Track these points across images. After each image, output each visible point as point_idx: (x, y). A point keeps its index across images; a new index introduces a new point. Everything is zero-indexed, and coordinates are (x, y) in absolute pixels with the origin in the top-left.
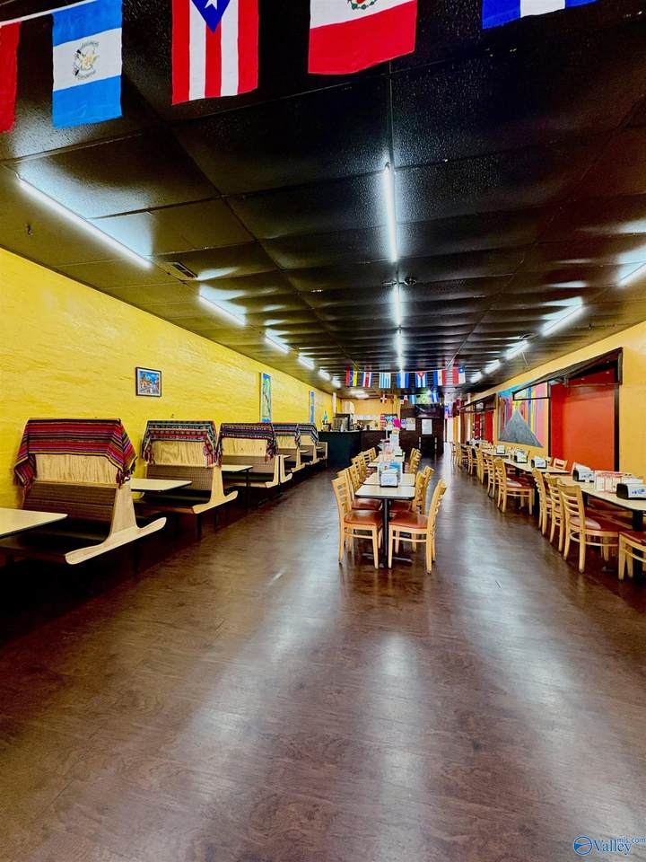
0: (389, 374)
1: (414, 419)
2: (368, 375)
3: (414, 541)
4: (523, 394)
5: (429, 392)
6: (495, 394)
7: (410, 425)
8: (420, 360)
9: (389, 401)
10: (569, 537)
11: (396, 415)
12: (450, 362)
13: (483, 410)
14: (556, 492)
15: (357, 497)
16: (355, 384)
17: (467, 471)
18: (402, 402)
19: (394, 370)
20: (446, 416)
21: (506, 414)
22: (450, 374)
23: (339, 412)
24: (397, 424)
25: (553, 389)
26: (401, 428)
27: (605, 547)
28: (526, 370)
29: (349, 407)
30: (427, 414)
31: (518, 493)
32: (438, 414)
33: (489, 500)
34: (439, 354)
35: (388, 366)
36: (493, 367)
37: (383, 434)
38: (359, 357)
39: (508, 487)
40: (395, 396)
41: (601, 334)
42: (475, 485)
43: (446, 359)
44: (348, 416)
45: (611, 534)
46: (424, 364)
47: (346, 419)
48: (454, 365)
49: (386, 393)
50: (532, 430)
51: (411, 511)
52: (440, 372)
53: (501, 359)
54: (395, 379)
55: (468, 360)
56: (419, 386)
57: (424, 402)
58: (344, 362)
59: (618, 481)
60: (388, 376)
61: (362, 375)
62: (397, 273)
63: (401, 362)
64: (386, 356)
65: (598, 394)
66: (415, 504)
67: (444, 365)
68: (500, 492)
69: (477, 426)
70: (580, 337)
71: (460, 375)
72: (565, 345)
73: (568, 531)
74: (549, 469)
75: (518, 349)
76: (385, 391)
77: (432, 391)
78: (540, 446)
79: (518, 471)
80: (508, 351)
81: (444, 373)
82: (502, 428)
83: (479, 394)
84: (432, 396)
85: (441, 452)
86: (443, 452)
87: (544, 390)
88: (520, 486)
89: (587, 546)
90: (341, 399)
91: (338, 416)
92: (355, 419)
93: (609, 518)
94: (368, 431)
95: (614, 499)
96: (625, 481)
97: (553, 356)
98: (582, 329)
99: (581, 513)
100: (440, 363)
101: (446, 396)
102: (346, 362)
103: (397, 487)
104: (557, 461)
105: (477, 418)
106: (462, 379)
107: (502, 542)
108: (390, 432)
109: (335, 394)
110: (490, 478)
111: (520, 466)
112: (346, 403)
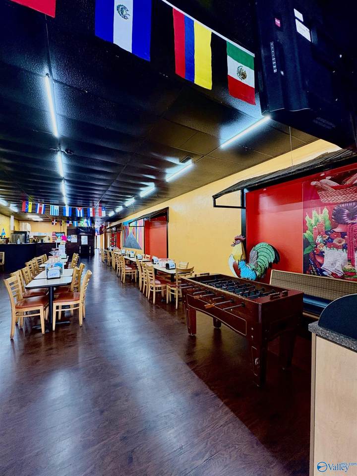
0: (58, 207)
1: (77, 236)
2: (41, 206)
3: (72, 309)
4: (133, 224)
5: (85, 220)
6: (121, 224)
7: (74, 239)
8: (79, 201)
9: (59, 224)
10: (150, 290)
11: (64, 233)
12: (97, 204)
13: (116, 231)
14: (145, 270)
15: (28, 289)
16: (30, 210)
17: (107, 265)
18: (68, 225)
19: (61, 205)
20: (96, 234)
21: (126, 234)
22: (97, 211)
23: (17, 230)
24: (64, 238)
25: (146, 222)
26: (67, 241)
27: (162, 291)
28: (135, 212)
29: (26, 227)
30: (85, 232)
31: (131, 273)
32: (91, 233)
33: (117, 278)
34: (91, 199)
35: (57, 202)
36: (119, 209)
37: (54, 245)
38: (33, 193)
39: (126, 270)
40: (63, 221)
41: (162, 200)
42: (111, 271)
43: (95, 202)
44: (25, 233)
45: (164, 285)
46: (81, 203)
47: (24, 235)
48: (99, 206)
49: (56, 218)
50: (137, 241)
51: (70, 291)
52: (91, 209)
53: (124, 206)
54: (62, 211)
55: (107, 204)
56: (79, 216)
57: (82, 226)
58: (20, 195)
59: (166, 262)
60: (57, 208)
61: (37, 205)
62: (60, 144)
63: (66, 200)
64: (55, 195)
65: (162, 226)
66: (72, 286)
67: (94, 205)
68: (122, 273)
69: (113, 239)
70: (155, 201)
71: (102, 212)
72: (149, 203)
73: (149, 287)
74: (144, 260)
75: (130, 202)
76: (55, 218)
77: (87, 219)
78: (141, 249)
79: (131, 262)
80: (126, 202)
81: (94, 210)
82: (125, 241)
83: (114, 223)
84: (87, 222)
85: (93, 254)
86: (94, 254)
87: (141, 223)
88: (131, 269)
89: (156, 292)
90: (19, 220)
91: (15, 232)
92: (31, 236)
93: (164, 279)
94: (42, 243)
95: (165, 270)
96: (168, 262)
97: (146, 207)
98: (155, 197)
99: (154, 278)
100: (91, 204)
101: (96, 222)
102: (22, 194)
103: (60, 278)
104: (147, 256)
105: (113, 235)
106: (104, 214)
107: (122, 299)
108: (59, 244)
109: (12, 217)
110: (118, 266)
111: (131, 259)
112: (24, 224)
